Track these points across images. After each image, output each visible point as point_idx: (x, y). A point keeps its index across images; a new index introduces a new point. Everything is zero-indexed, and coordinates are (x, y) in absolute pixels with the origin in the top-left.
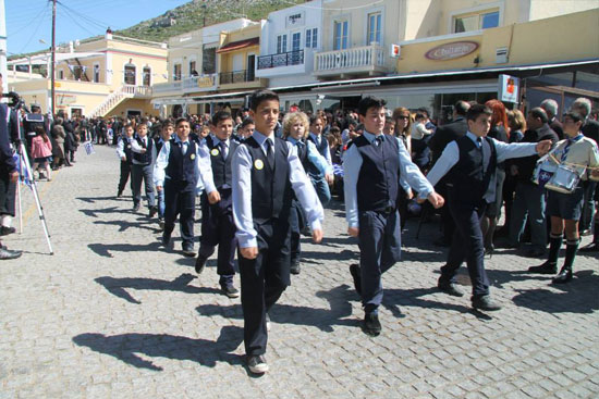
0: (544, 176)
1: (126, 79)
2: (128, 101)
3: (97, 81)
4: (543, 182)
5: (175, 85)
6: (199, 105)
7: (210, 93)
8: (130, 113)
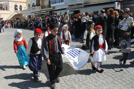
0: (120, 26)
1: (15, 9)
2: (16, 15)
3: (7, 10)
4: (120, 28)
5: (29, 10)
6: (36, 15)
7: (39, 11)
8: (16, 18)
